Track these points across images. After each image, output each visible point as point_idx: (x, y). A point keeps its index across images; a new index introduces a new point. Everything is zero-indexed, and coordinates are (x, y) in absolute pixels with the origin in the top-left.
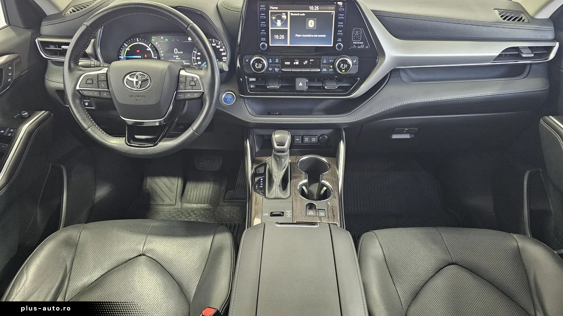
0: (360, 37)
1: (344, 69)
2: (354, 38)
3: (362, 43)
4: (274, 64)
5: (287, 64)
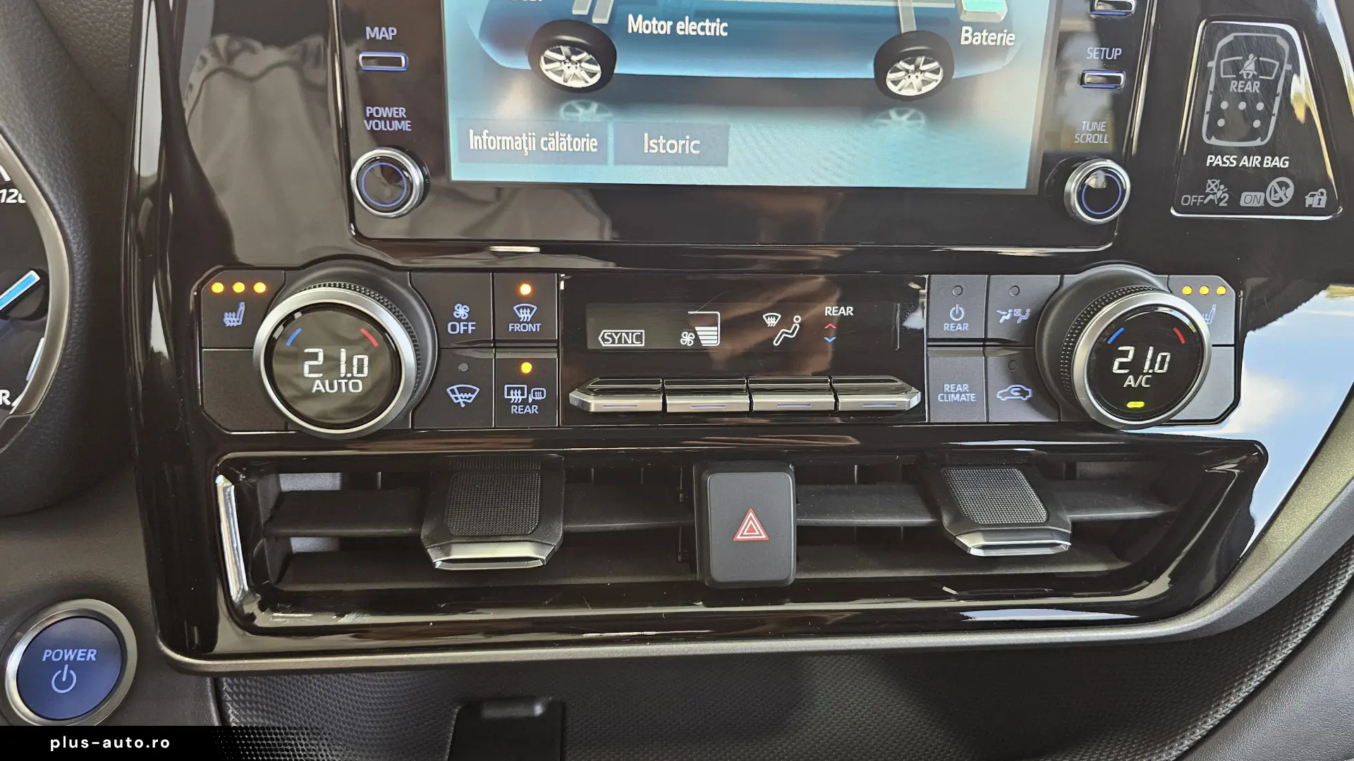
0: (1269, 107)
1: (1136, 394)
2: (1222, 114)
3: (1281, 163)
4: (496, 344)
5: (620, 342)
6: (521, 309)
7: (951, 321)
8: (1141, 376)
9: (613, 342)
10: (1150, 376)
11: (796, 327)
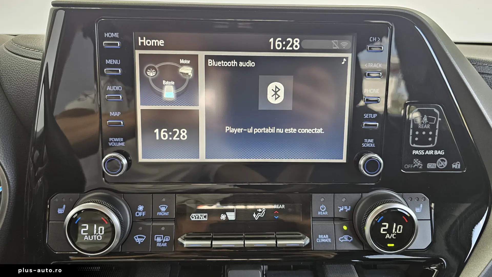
0: (434, 133)
1: (391, 241)
2: (417, 136)
3: (441, 153)
4: (153, 220)
5: (198, 218)
6: (162, 207)
7: (321, 211)
8: (392, 234)
9: (196, 218)
10: (395, 234)
11: (263, 212)
